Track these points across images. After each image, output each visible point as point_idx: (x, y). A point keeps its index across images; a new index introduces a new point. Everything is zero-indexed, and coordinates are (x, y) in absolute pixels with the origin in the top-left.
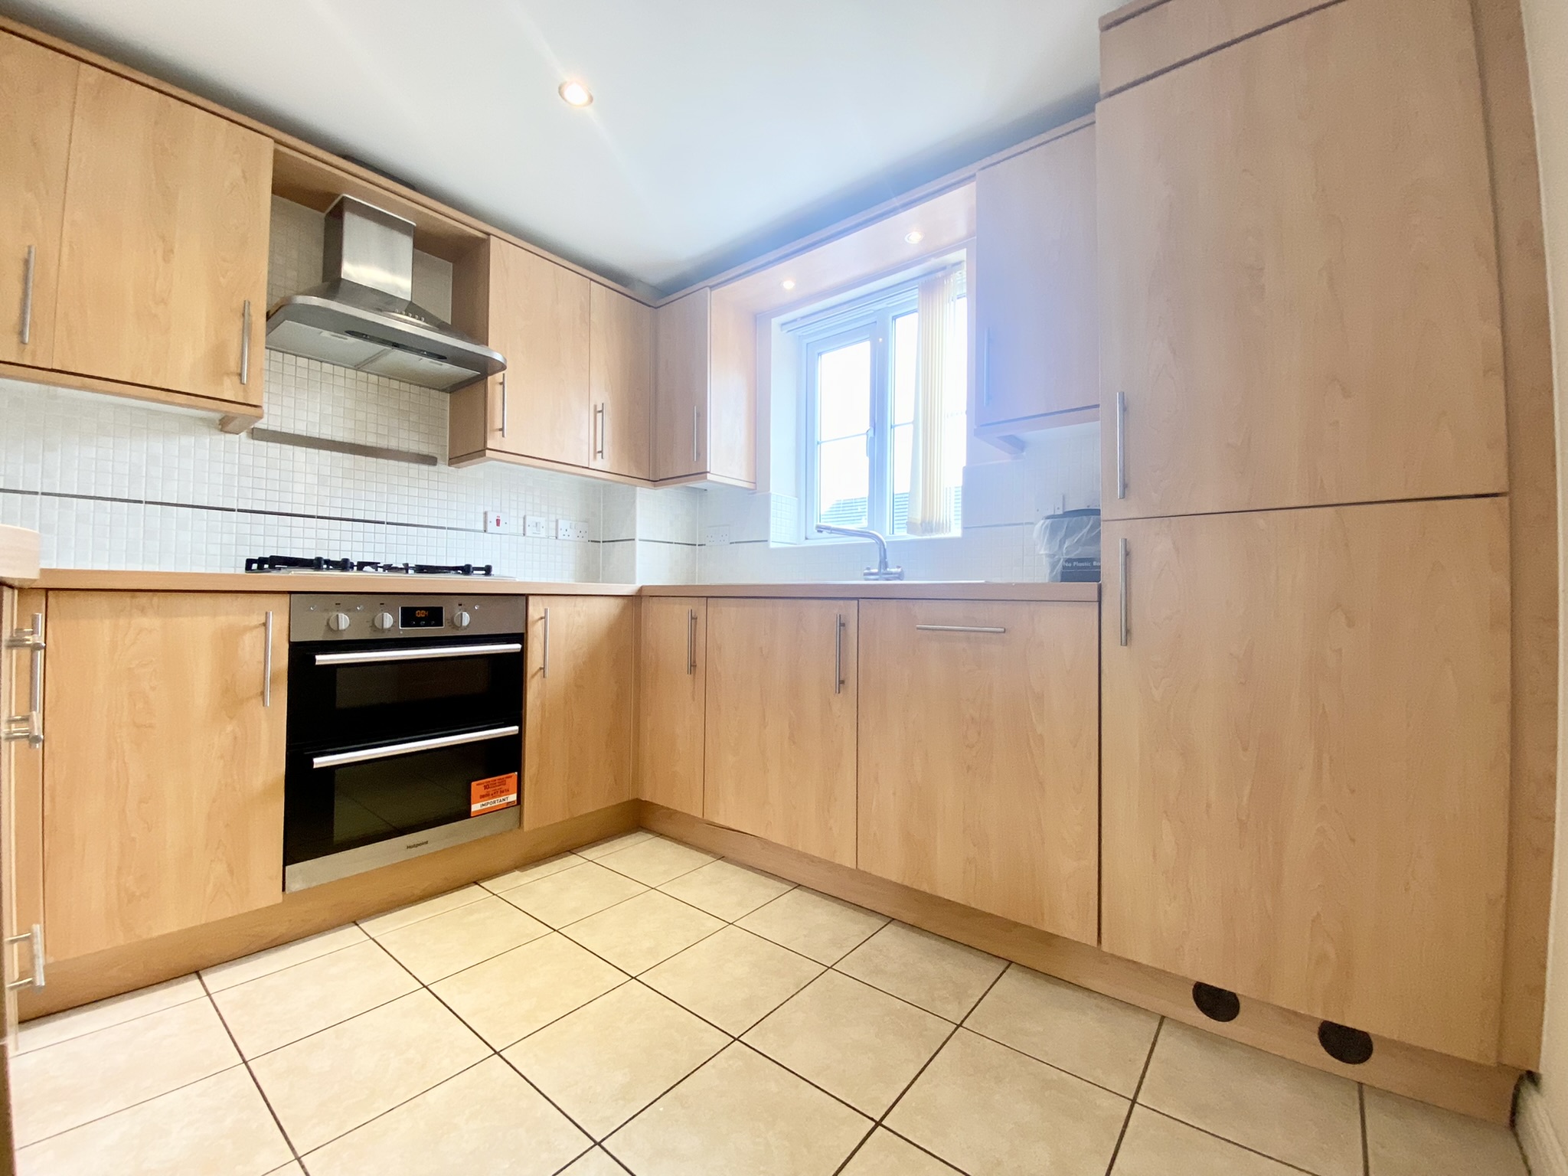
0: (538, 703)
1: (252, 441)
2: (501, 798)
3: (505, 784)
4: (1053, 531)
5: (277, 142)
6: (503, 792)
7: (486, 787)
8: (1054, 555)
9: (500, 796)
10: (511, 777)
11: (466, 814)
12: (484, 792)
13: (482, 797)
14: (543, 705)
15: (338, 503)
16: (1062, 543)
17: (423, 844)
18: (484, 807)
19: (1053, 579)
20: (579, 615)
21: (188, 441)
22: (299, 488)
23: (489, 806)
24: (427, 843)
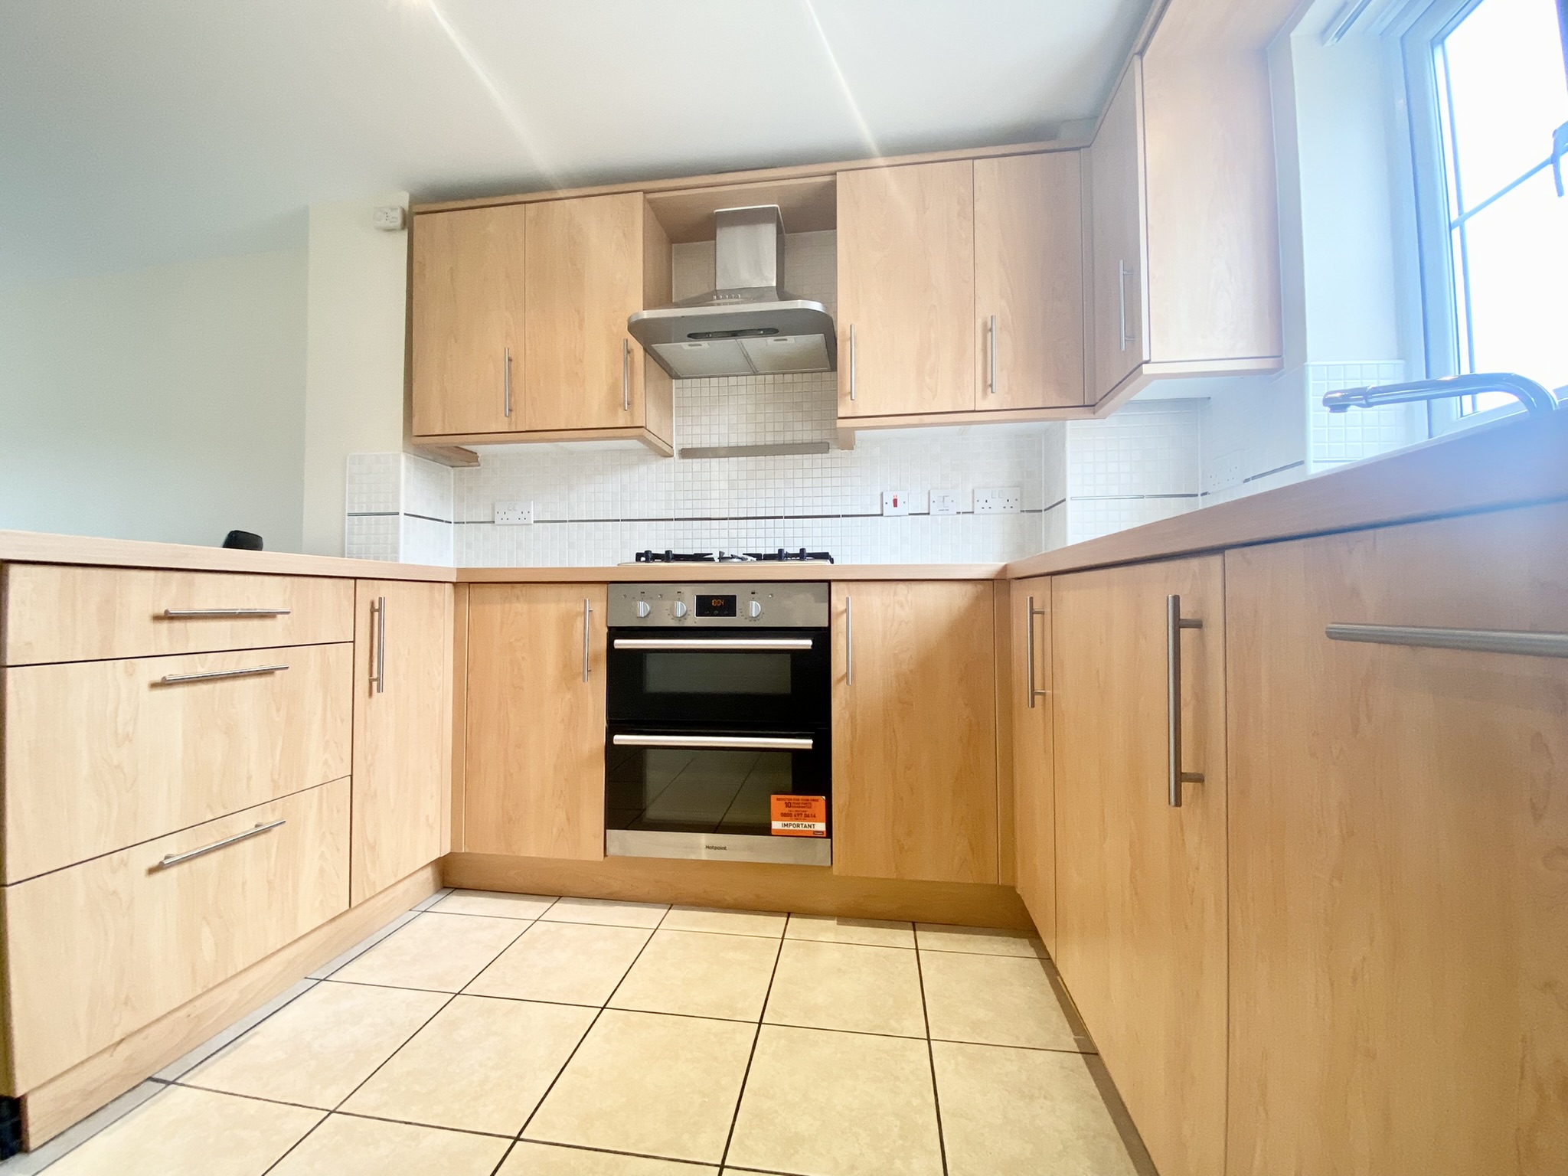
0: (847, 715)
1: (682, 460)
2: (807, 823)
3: (810, 807)
6: (808, 816)
7: (787, 805)
9: (804, 820)
10: (817, 800)
11: (765, 830)
12: (786, 810)
13: (784, 815)
14: (853, 718)
15: (744, 503)
17: (721, 848)
18: (786, 828)
20: (902, 606)
21: (643, 469)
22: (715, 494)
23: (791, 828)
24: (725, 848)
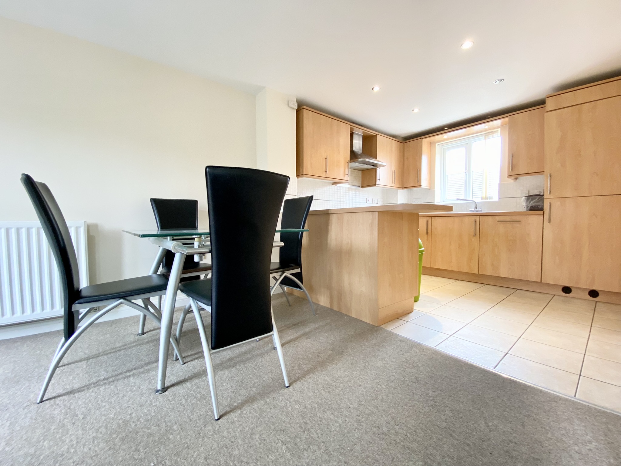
4: (528, 200)
5: (351, 125)
8: (527, 205)
16: (530, 202)
19: (527, 210)
